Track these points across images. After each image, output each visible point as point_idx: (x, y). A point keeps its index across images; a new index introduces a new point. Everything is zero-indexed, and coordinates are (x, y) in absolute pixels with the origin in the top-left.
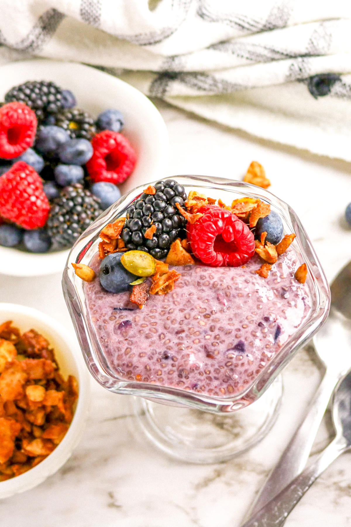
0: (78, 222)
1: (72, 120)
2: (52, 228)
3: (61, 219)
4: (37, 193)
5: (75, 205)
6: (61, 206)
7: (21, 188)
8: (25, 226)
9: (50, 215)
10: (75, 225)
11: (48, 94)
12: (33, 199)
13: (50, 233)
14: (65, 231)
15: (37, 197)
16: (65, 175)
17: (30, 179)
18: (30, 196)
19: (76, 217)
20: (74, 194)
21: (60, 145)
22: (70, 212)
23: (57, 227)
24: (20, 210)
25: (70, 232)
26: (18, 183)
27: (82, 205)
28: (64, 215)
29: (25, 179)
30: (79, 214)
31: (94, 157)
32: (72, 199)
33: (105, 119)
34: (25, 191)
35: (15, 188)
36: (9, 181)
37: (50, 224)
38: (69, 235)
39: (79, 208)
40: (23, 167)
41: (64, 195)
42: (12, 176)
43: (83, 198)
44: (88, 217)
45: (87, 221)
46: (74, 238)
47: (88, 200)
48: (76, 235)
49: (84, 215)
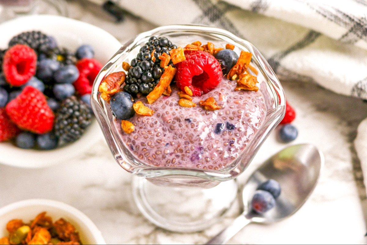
0: (78, 123)
1: (59, 54)
2: (59, 129)
3: (65, 122)
4: (45, 107)
5: (74, 111)
6: (64, 113)
7: (32, 104)
8: (37, 132)
9: (57, 121)
10: (76, 126)
11: (39, 39)
12: (42, 111)
13: (57, 134)
14: (69, 131)
15: (45, 110)
16: (62, 91)
17: (38, 97)
18: (40, 109)
19: (75, 120)
20: (71, 104)
21: (54, 72)
22: (71, 117)
23: (63, 129)
24: (33, 120)
25: (73, 131)
26: (30, 101)
27: (79, 110)
28: (67, 119)
29: (35, 97)
30: (77, 117)
31: (80, 77)
32: (71, 107)
33: (81, 51)
34: (36, 106)
35: (28, 105)
36: (23, 100)
37: (57, 127)
38: (72, 133)
39: (77, 113)
40: (31, 90)
41: (65, 106)
42: (24, 97)
43: (79, 106)
44: (84, 119)
45: (85, 122)
46: (76, 135)
47: (83, 107)
48: (77, 132)
49: (81, 118)
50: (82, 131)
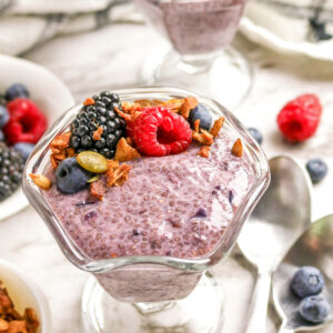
0: (8, 174)
5: (3, 159)
10: (6, 178)
19: (5, 170)
25: (2, 184)
27: (9, 158)
30: (8, 167)
39: (7, 162)
43: (9, 153)
44: (16, 169)
45: (16, 173)
46: (6, 190)
47: (14, 154)
48: (7, 187)
49: (12, 168)
50: (14, 185)
